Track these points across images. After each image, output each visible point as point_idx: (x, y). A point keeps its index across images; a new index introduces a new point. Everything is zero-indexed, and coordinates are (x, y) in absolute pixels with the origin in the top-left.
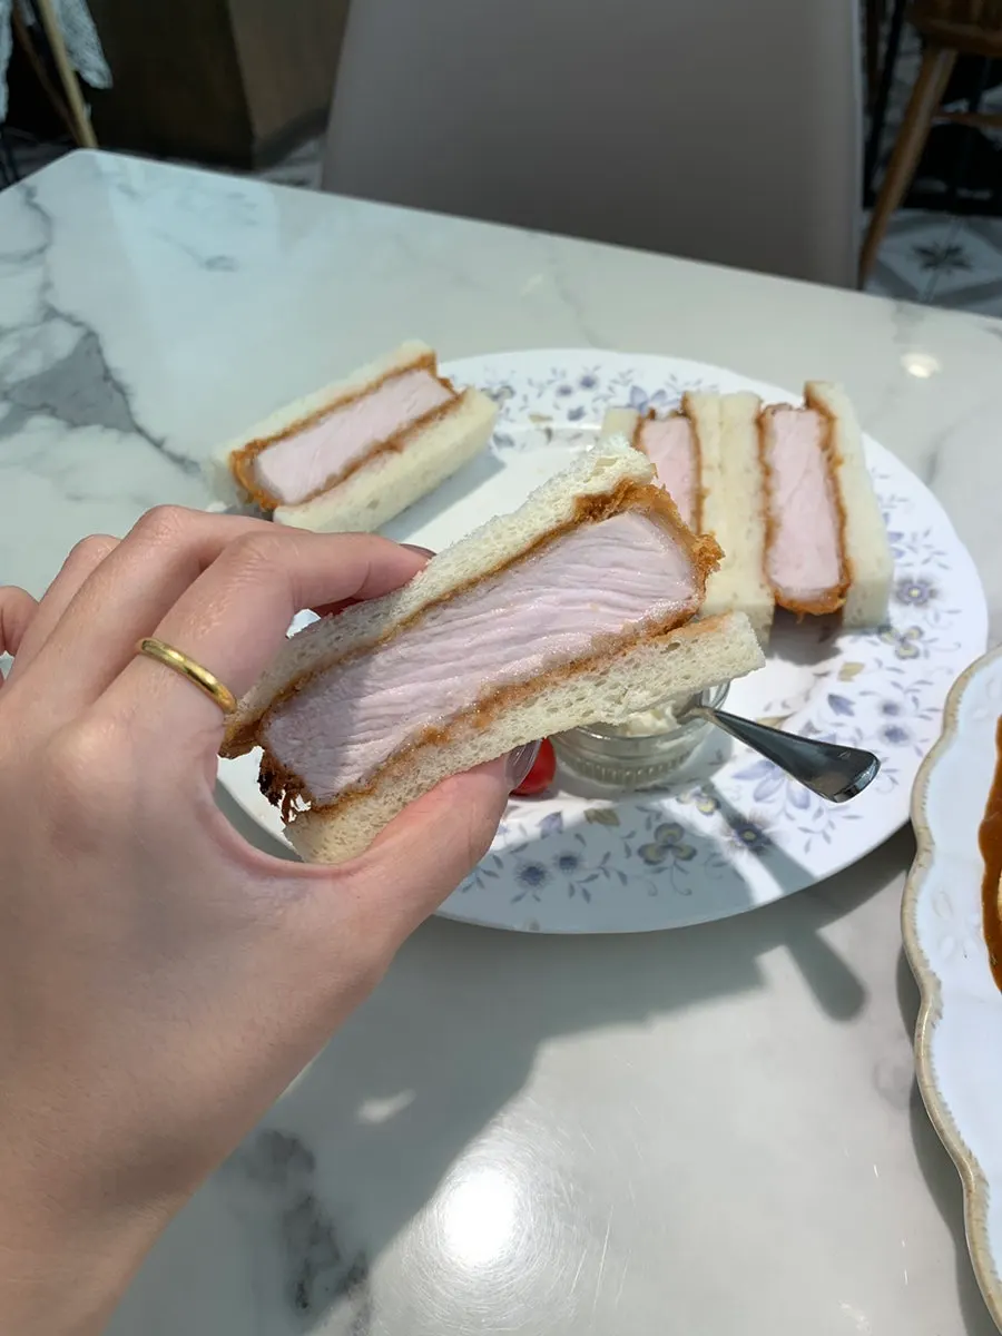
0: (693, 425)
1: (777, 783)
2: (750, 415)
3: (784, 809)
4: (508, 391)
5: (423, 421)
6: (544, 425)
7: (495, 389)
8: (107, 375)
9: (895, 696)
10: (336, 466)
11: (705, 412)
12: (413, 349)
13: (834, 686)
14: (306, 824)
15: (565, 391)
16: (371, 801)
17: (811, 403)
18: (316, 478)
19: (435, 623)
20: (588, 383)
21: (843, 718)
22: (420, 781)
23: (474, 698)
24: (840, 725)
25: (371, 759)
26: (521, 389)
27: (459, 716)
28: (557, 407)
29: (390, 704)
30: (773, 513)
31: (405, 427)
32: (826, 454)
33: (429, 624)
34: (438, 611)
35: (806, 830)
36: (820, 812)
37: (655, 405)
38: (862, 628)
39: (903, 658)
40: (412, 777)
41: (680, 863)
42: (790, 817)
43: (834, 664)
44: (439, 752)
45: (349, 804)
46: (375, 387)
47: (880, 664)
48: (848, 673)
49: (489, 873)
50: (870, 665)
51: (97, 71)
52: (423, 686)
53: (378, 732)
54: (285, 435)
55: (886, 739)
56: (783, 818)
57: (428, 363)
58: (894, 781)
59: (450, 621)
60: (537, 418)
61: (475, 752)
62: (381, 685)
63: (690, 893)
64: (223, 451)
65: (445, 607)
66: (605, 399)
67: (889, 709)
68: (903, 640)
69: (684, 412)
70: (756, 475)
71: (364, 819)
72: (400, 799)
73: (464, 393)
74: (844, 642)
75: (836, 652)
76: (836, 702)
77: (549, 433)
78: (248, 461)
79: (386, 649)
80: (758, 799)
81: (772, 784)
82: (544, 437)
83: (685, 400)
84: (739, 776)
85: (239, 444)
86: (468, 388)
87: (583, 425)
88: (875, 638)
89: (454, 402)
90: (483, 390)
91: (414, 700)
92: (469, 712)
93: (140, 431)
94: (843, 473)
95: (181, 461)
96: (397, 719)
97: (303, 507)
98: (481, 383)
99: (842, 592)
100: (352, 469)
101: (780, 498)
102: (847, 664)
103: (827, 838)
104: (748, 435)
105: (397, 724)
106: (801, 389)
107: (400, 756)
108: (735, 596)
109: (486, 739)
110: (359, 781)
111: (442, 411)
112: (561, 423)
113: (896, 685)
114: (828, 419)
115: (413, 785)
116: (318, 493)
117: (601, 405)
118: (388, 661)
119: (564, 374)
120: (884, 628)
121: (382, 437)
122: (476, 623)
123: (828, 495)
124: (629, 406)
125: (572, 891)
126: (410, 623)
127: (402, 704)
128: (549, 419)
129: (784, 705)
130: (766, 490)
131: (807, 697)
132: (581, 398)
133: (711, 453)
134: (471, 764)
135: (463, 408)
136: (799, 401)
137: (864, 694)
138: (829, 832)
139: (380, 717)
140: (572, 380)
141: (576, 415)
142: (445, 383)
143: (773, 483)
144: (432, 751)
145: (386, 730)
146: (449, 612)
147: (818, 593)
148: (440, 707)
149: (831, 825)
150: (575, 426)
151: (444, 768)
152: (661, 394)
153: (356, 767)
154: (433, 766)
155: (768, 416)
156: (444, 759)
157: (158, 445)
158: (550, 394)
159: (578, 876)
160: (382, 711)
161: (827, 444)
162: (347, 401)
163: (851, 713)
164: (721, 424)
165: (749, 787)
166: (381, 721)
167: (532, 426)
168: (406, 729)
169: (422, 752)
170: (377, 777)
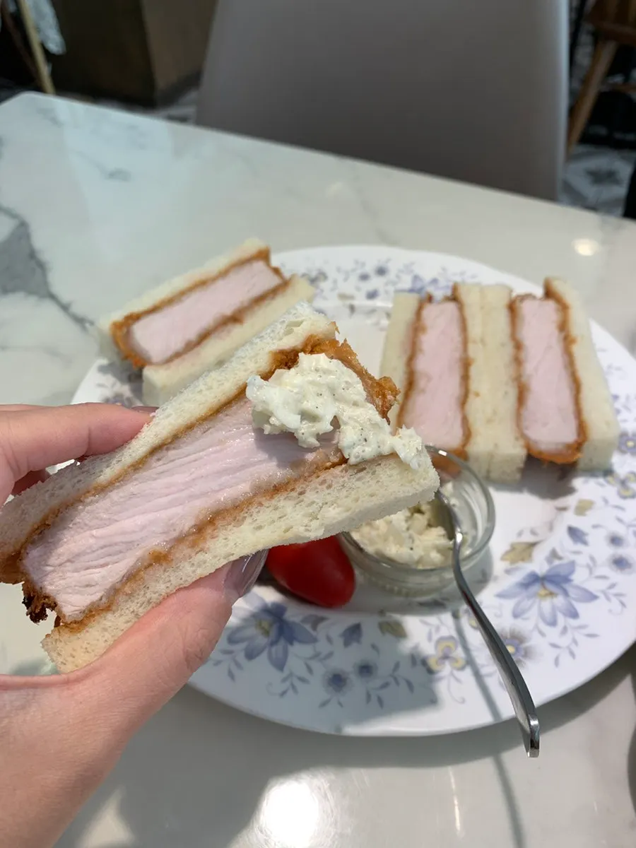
0: (461, 307)
1: (530, 602)
2: (505, 301)
3: (536, 627)
4: (322, 276)
5: (260, 300)
6: (348, 302)
7: (314, 274)
8: (32, 255)
9: (620, 530)
10: (192, 334)
11: (470, 298)
12: (252, 245)
13: (571, 519)
14: (57, 637)
15: (364, 277)
16: (109, 616)
17: (549, 294)
18: (177, 344)
19: (161, 463)
20: (381, 271)
21: (579, 547)
22: (148, 595)
23: (193, 523)
24: (577, 553)
25: (110, 580)
26: (332, 274)
27: (180, 540)
28: (358, 289)
29: (124, 533)
30: (524, 379)
31: (246, 304)
32: (563, 335)
33: (154, 465)
34: (163, 453)
35: (554, 646)
36: (565, 630)
37: (431, 289)
38: (592, 472)
39: (624, 497)
40: (142, 593)
41: (456, 673)
42: (542, 634)
43: (571, 501)
44: (165, 571)
45: (92, 619)
46: (224, 274)
47: (606, 501)
48: (582, 509)
49: (302, 680)
50: (600, 503)
51: (55, 42)
52: (151, 516)
53: (116, 557)
54: (154, 310)
55: (614, 567)
56: (536, 634)
57: (264, 256)
58: (623, 604)
59: (173, 461)
60: (343, 297)
61: (194, 568)
62: (115, 517)
63: (463, 701)
64: (107, 320)
65: (168, 449)
66: (394, 283)
67: (615, 540)
68: (623, 483)
69: (454, 298)
70: (509, 349)
71: (105, 630)
72: (133, 612)
73: (290, 279)
74: (578, 482)
75: (571, 491)
76: (574, 533)
77: (352, 308)
78: (125, 330)
79: (118, 487)
80: (516, 616)
81: (527, 603)
82: (347, 311)
83: (455, 288)
84: (501, 595)
85: (118, 316)
86: (293, 276)
87: (378, 303)
88: (601, 480)
89: (283, 285)
90: (304, 275)
91: (143, 527)
92: (188, 534)
93: (53, 297)
94: (577, 349)
95: (80, 321)
96: (130, 545)
97: (166, 366)
98: (302, 270)
99: (578, 446)
100: (204, 337)
101: (529, 368)
102: (581, 501)
103: (572, 654)
104: (502, 318)
105: (131, 549)
106: (542, 282)
107: (132, 577)
108: (496, 445)
109: (201, 557)
110: (101, 599)
111: (273, 293)
112: (361, 301)
113: (620, 520)
114: (563, 307)
115: (144, 599)
116: (177, 355)
117: (391, 289)
118: (121, 497)
119: (363, 264)
120: (608, 472)
121: (228, 311)
122: (195, 460)
123: (565, 367)
124: (411, 291)
125: (369, 697)
126: (139, 465)
127: (134, 532)
128: (352, 297)
129: (533, 533)
130: (518, 361)
131: (551, 527)
132: (376, 283)
133: (475, 330)
134: (191, 580)
135: (289, 291)
136: (539, 291)
137: (595, 527)
138: (574, 648)
139: (116, 544)
140: (369, 268)
141: (372, 295)
142: (276, 271)
143: (523, 355)
144: (158, 571)
145: (120, 556)
146: (172, 453)
147: (560, 447)
148: (164, 533)
149: (575, 642)
150: (370, 303)
151: (168, 585)
152: (435, 281)
153: (97, 588)
154: (160, 583)
155: (518, 304)
156: (169, 576)
157: (65, 308)
158: (354, 279)
159: (375, 683)
160: (118, 539)
161: (563, 326)
162: (202, 284)
163: (585, 543)
164: (482, 308)
165: (509, 604)
166: (117, 548)
167: (338, 303)
168: (137, 554)
169: (151, 571)
170: (114, 595)
